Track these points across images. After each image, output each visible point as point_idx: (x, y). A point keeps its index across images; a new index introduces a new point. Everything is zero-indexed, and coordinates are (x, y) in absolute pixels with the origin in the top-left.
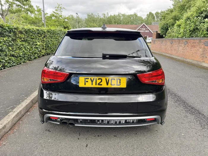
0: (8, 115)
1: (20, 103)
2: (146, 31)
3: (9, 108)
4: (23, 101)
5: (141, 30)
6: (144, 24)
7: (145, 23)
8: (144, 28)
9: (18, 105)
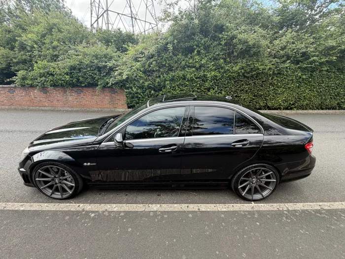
0: (330, 208)
1: (303, 211)
3: (323, 216)
4: (295, 211)
9: (307, 210)
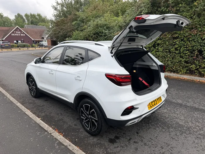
2: (21, 35)
5: (15, 33)
6: (17, 26)
7: (19, 27)
8: (18, 31)
